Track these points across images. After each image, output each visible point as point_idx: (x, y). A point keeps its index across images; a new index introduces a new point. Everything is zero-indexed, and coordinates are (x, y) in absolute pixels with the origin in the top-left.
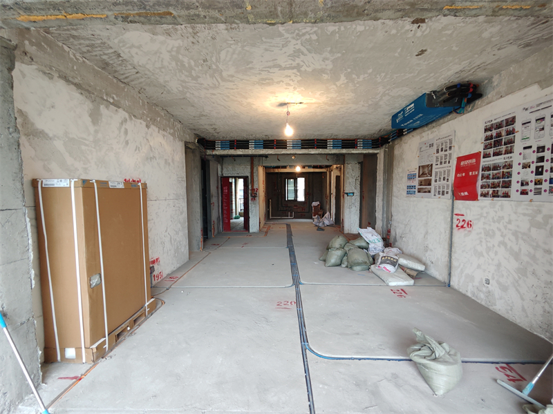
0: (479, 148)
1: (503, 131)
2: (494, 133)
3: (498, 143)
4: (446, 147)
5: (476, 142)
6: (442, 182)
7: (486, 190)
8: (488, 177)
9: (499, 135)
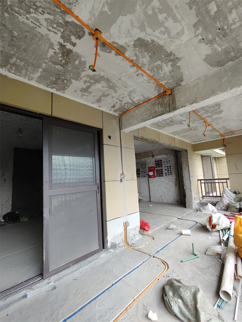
0: (154, 165)
1: (160, 162)
2: (157, 162)
3: (159, 165)
4: (144, 164)
5: (153, 164)
6: (144, 174)
7: (157, 175)
8: (158, 172)
9: (159, 163)
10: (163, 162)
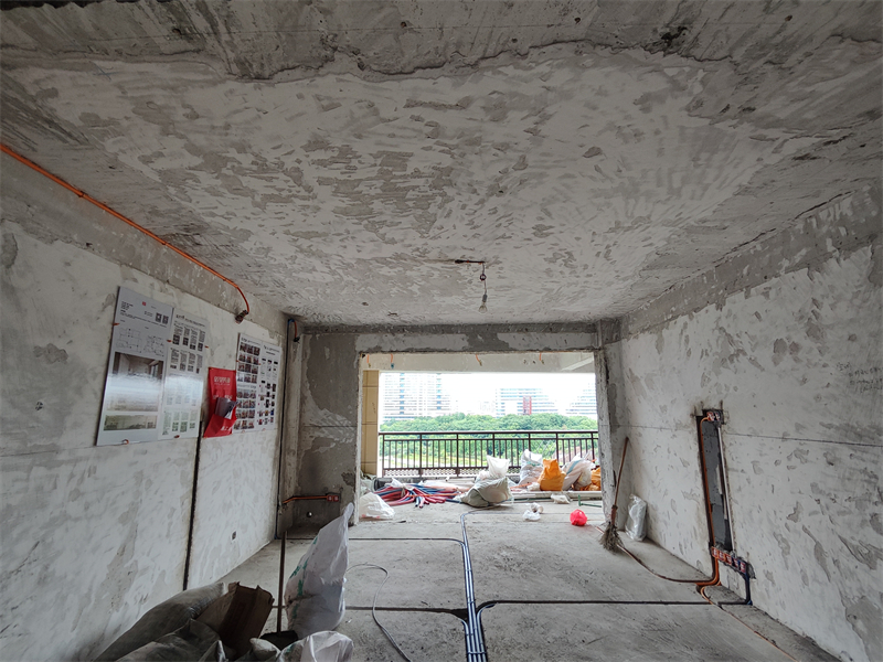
0: (233, 365)
1: (253, 357)
3: (248, 369)
4: (194, 340)
5: (230, 356)
9: (249, 360)
10: (260, 358)
